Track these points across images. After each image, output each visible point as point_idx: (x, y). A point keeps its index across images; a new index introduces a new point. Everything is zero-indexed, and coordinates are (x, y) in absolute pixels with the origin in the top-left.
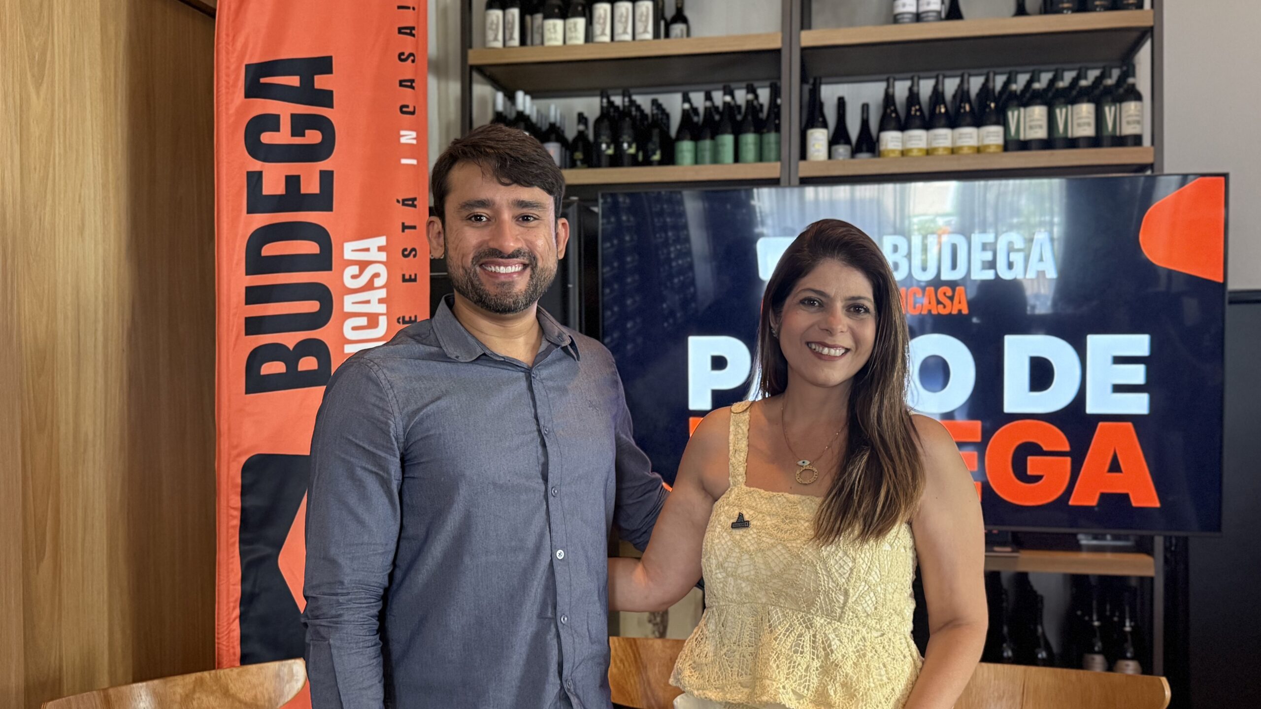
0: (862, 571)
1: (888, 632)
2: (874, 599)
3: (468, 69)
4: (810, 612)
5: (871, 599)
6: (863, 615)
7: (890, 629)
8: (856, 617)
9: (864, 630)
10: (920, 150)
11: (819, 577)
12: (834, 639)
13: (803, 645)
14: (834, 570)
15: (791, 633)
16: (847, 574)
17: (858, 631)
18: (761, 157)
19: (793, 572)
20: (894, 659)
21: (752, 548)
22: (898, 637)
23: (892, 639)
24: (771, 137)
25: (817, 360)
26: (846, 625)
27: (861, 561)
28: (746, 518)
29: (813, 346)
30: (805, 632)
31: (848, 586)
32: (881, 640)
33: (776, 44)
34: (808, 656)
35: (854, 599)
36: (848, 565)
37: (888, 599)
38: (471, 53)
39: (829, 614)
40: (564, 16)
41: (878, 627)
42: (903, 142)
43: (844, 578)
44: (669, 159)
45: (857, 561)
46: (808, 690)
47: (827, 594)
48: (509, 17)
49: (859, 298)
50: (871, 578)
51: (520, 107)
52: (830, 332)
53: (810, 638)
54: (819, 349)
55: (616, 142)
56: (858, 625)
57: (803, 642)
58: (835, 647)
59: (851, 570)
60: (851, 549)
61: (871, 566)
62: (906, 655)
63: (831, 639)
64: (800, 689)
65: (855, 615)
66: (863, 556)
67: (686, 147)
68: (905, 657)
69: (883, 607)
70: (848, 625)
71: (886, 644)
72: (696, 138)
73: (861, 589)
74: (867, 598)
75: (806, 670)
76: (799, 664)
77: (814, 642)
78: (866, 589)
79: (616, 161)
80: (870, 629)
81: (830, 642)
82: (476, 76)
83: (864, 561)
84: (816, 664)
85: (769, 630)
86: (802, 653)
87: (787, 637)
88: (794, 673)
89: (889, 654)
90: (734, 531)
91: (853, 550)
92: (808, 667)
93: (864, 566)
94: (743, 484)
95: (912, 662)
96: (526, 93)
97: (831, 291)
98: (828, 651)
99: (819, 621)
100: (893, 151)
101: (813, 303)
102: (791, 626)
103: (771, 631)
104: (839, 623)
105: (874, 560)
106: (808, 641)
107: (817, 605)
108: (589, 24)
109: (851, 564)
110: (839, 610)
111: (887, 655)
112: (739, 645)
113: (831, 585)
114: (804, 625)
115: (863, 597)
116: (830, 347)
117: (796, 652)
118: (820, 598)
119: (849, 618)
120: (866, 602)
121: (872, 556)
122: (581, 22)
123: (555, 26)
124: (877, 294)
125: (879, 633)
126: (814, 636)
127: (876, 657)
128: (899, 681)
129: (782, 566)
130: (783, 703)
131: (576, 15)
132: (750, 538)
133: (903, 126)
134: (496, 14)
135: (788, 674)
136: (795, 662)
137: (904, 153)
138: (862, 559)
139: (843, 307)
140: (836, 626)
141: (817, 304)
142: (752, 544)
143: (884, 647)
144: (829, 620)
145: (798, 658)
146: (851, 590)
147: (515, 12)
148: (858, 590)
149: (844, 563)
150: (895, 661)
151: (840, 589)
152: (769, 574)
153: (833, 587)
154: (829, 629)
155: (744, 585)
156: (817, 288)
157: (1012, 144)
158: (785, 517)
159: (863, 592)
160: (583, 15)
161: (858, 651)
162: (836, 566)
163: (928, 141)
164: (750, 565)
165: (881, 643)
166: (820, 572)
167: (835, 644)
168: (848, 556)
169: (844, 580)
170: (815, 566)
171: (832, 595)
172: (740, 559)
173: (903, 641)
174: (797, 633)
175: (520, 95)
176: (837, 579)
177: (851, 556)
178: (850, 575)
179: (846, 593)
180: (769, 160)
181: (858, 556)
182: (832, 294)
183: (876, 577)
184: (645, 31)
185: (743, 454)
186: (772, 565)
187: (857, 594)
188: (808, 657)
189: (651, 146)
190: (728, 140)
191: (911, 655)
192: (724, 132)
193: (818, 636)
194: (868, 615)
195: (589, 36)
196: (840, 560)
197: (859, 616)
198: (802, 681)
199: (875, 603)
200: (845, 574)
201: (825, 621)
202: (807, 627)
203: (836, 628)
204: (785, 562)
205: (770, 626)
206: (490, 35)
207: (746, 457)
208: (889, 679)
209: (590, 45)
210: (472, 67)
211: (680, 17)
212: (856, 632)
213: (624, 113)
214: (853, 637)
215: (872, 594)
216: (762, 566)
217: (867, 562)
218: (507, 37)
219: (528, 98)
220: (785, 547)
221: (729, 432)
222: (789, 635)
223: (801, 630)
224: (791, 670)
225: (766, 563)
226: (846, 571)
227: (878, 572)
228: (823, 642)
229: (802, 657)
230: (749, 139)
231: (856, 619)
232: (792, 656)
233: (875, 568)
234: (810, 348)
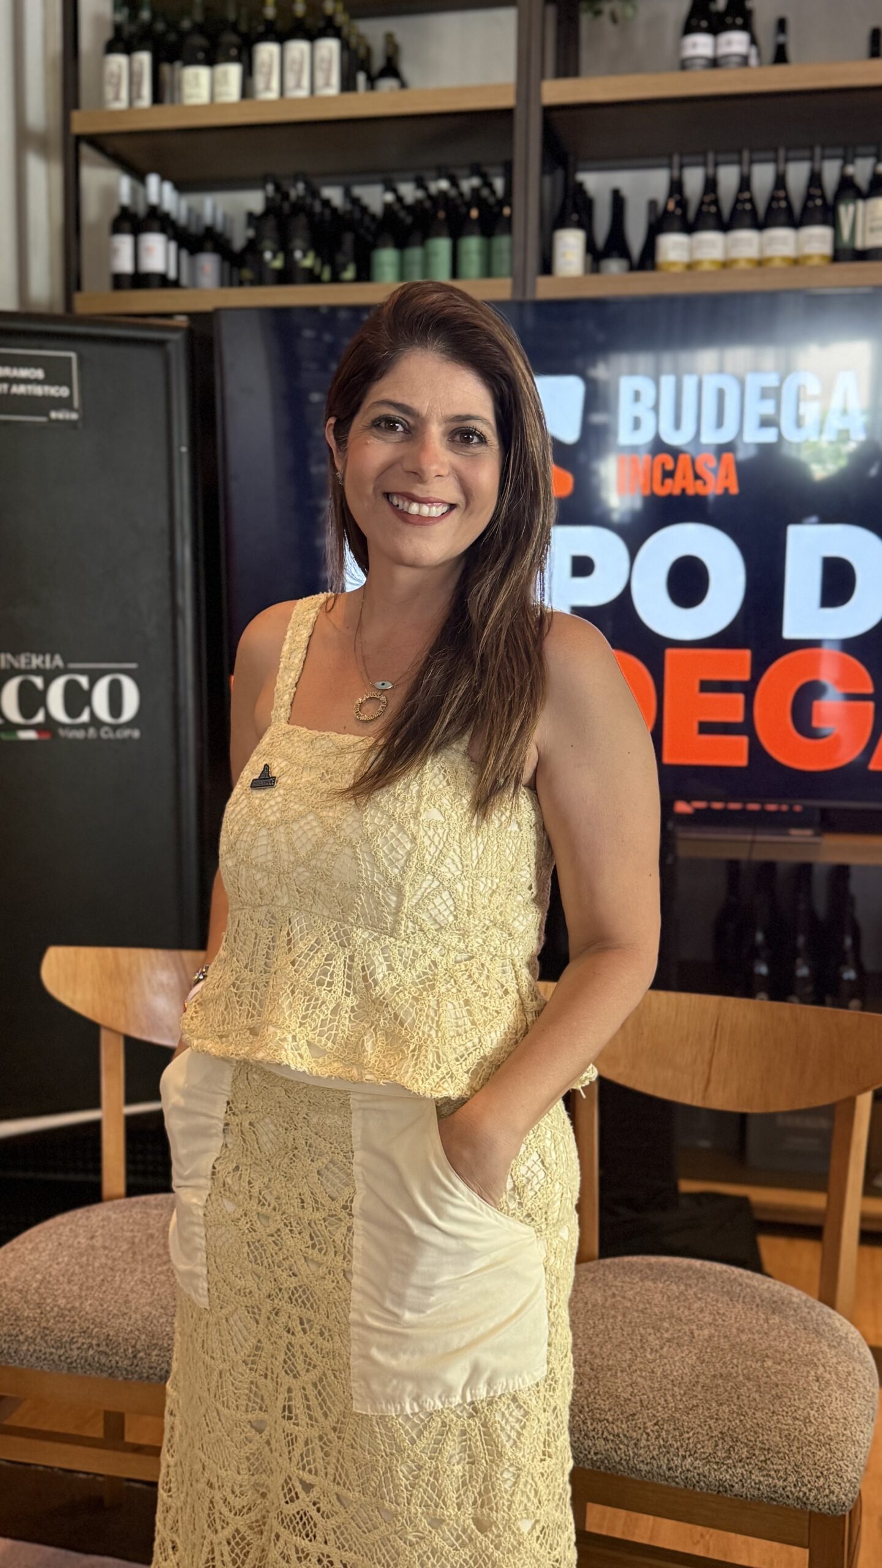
0: (428, 857)
1: (481, 955)
2: (450, 902)
3: (71, 141)
4: (348, 921)
5: (444, 902)
6: (432, 927)
7: (484, 950)
8: (421, 930)
9: (436, 951)
10: (714, 262)
11: (359, 865)
12: (381, 964)
13: (333, 972)
14: (382, 854)
15: (316, 952)
16: (402, 861)
17: (424, 952)
18: (488, 271)
19: (323, 856)
20: (485, 995)
21: (272, 818)
22: (499, 962)
23: (487, 964)
24: (502, 243)
25: (400, 524)
26: (405, 942)
27: (427, 842)
28: (275, 772)
29: (395, 501)
30: (338, 951)
31: (403, 879)
32: (466, 965)
33: (507, 100)
34: (339, 988)
35: (415, 901)
36: (404, 847)
37: (478, 902)
38: (76, 116)
39: (376, 925)
40: (211, 61)
41: (462, 946)
42: (691, 250)
43: (397, 867)
44: (365, 274)
45: (418, 841)
46: (334, 1042)
47: (370, 891)
48: (136, 66)
49: (469, 417)
50: (443, 869)
51: (153, 198)
52: (418, 475)
53: (345, 961)
54: (403, 504)
55: (284, 247)
56: (425, 942)
57: (334, 967)
58: (381, 976)
59: (409, 854)
60: (412, 821)
61: (445, 850)
62: (510, 990)
63: (377, 963)
64: (320, 1041)
65: (417, 928)
66: (431, 833)
67: (386, 258)
68: (506, 992)
69: (468, 915)
70: (408, 942)
71: (474, 970)
72: (401, 244)
73: (425, 885)
74: (438, 901)
75: (334, 1012)
76: (323, 1003)
77: (350, 968)
78: (434, 886)
79: (285, 277)
80: (447, 950)
81: (374, 968)
82: (86, 150)
83: (433, 842)
84: (350, 1002)
85: (287, 948)
86: (330, 984)
87: (310, 960)
88: (314, 1016)
89: (479, 986)
90: (254, 792)
91: (414, 824)
92: (338, 1005)
93: (432, 850)
94: (283, 721)
95: (519, 1002)
96: (164, 178)
97: (421, 404)
98: (368, 980)
99: (360, 935)
100: (674, 264)
101: (394, 425)
102: (317, 942)
103: (290, 949)
104: (392, 939)
105: (450, 840)
106: (342, 965)
107: (357, 909)
108: (248, 73)
109: (408, 846)
110: (390, 918)
111: (474, 987)
112: (251, 970)
113: (377, 878)
114: (338, 942)
115: (429, 899)
116: (421, 501)
117: (320, 983)
118: (361, 899)
119: (408, 932)
120: (436, 907)
121: (448, 834)
122: (233, 72)
123: (197, 77)
124: (500, 411)
125: (465, 956)
126: (352, 958)
127: (454, 990)
128: (492, 1026)
129: (309, 847)
130: (286, 1062)
131: (229, 59)
132: (272, 802)
133: (689, 228)
134: (118, 62)
135: (304, 1017)
136: (317, 999)
137: (691, 266)
138: (429, 837)
139: (444, 434)
140: (387, 943)
141: (400, 428)
142: (273, 813)
143: (470, 976)
144: (376, 934)
145: (323, 993)
146: (407, 887)
147: (144, 59)
148: (420, 888)
149: (397, 843)
150: (487, 998)
151: (390, 885)
152: (292, 859)
153: (380, 881)
154: (376, 947)
155: (258, 876)
156: (399, 399)
157: (844, 254)
158: (327, 771)
159: (428, 891)
160: (237, 59)
161: (422, 982)
162: (385, 848)
163: (726, 249)
164: (267, 845)
165: (466, 970)
166: (361, 857)
167: (381, 971)
168: (405, 833)
169: (396, 871)
170: (354, 847)
171: (378, 893)
172: (255, 836)
173: (509, 968)
174: (326, 954)
175: (153, 180)
176: (386, 868)
177: (409, 833)
178: (406, 861)
179: (399, 892)
180: (500, 276)
181: (422, 833)
182: (424, 412)
183: (453, 868)
184: (327, 84)
185: (293, 674)
186: (298, 845)
187: (419, 893)
188: (340, 991)
189: (340, 258)
190: (442, 246)
191: (518, 991)
192: (438, 235)
193: (356, 959)
194: (442, 927)
195: (247, 90)
196: (391, 839)
197: (426, 929)
198: (326, 1029)
199: (452, 909)
200: (398, 860)
201: (371, 934)
202: (343, 945)
203: (387, 947)
204: (314, 839)
205: (289, 941)
206: (109, 92)
207: (297, 678)
208: (473, 1023)
209: (247, 102)
210: (79, 139)
211: (391, 70)
212: (420, 953)
213: (299, 208)
214: (413, 961)
215: (445, 895)
216: (284, 848)
217: (437, 843)
218: (134, 94)
219: (168, 187)
220: (319, 818)
221: (285, 639)
222: (313, 957)
223: (332, 949)
224: (310, 1011)
225: (290, 843)
226: (400, 857)
227: (457, 860)
228: (363, 968)
229: (330, 991)
230: (472, 245)
231: (421, 934)
232: (313, 990)
233: (452, 853)
234: (391, 503)
